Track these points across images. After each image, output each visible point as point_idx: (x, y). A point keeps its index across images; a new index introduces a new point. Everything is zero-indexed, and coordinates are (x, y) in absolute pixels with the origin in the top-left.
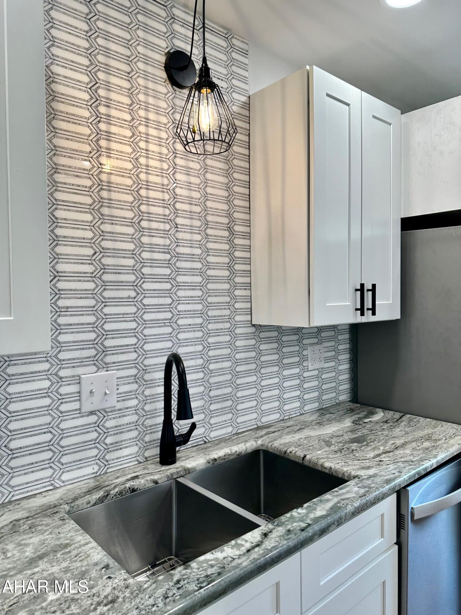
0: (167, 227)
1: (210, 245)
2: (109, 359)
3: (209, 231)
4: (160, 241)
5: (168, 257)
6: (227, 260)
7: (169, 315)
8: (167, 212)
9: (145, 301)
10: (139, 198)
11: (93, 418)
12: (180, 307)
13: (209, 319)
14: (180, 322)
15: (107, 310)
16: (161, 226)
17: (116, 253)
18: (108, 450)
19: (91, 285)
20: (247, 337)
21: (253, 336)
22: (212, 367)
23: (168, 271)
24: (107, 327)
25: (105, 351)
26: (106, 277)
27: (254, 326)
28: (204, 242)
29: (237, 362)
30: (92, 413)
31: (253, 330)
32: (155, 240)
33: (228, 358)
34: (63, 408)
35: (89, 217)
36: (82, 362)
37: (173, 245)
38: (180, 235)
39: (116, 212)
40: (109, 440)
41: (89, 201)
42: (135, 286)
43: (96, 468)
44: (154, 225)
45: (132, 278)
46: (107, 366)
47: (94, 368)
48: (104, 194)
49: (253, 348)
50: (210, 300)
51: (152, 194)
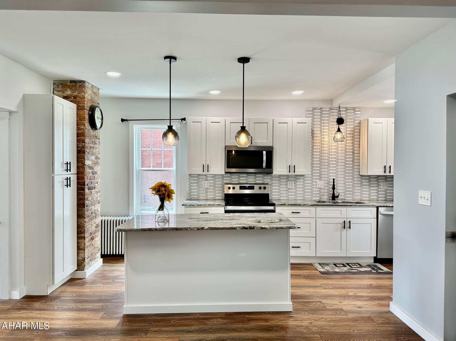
0: (336, 153)
1: (347, 156)
2: (322, 179)
3: (347, 153)
4: (334, 156)
5: (336, 159)
6: (352, 159)
7: (335, 171)
8: (336, 150)
9: (330, 168)
10: (329, 149)
11: (319, 189)
12: (338, 170)
13: (346, 173)
14: (338, 173)
15: (322, 170)
16: (334, 153)
17: (324, 159)
18: (321, 195)
19: (319, 165)
20: (358, 178)
21: (360, 178)
22: (346, 184)
23: (336, 162)
24: (322, 173)
25: (321, 177)
26: (322, 164)
27: (360, 175)
28: (345, 156)
29: (355, 184)
30: (319, 188)
31: (360, 176)
32: (333, 156)
33: (352, 182)
34: (313, 186)
35: (319, 153)
36: (317, 179)
37: (337, 157)
38: (339, 155)
39: (324, 152)
40: (322, 194)
41: (319, 150)
42: (328, 165)
43: (319, 198)
44: (332, 153)
45: (327, 164)
46: (321, 180)
47: (319, 180)
48: (322, 149)
49: (360, 181)
50: (346, 169)
51: (332, 147)
